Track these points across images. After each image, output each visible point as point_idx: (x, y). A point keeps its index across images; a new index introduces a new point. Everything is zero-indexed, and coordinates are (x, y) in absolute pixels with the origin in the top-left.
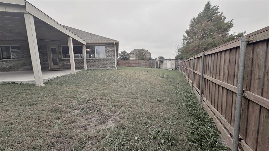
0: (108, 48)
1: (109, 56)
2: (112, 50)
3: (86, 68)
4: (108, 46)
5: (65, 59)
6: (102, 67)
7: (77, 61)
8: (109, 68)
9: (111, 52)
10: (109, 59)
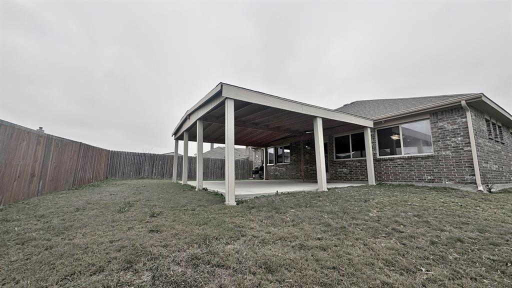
0: (441, 124)
1: (446, 148)
2: (455, 127)
3: (372, 180)
4: (439, 117)
5: (339, 161)
6: (421, 180)
7: (359, 164)
8: (448, 184)
9: (455, 134)
10: (446, 157)
